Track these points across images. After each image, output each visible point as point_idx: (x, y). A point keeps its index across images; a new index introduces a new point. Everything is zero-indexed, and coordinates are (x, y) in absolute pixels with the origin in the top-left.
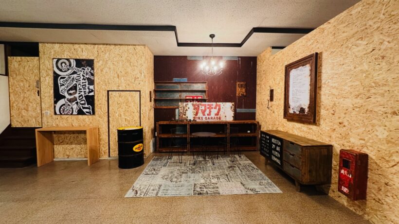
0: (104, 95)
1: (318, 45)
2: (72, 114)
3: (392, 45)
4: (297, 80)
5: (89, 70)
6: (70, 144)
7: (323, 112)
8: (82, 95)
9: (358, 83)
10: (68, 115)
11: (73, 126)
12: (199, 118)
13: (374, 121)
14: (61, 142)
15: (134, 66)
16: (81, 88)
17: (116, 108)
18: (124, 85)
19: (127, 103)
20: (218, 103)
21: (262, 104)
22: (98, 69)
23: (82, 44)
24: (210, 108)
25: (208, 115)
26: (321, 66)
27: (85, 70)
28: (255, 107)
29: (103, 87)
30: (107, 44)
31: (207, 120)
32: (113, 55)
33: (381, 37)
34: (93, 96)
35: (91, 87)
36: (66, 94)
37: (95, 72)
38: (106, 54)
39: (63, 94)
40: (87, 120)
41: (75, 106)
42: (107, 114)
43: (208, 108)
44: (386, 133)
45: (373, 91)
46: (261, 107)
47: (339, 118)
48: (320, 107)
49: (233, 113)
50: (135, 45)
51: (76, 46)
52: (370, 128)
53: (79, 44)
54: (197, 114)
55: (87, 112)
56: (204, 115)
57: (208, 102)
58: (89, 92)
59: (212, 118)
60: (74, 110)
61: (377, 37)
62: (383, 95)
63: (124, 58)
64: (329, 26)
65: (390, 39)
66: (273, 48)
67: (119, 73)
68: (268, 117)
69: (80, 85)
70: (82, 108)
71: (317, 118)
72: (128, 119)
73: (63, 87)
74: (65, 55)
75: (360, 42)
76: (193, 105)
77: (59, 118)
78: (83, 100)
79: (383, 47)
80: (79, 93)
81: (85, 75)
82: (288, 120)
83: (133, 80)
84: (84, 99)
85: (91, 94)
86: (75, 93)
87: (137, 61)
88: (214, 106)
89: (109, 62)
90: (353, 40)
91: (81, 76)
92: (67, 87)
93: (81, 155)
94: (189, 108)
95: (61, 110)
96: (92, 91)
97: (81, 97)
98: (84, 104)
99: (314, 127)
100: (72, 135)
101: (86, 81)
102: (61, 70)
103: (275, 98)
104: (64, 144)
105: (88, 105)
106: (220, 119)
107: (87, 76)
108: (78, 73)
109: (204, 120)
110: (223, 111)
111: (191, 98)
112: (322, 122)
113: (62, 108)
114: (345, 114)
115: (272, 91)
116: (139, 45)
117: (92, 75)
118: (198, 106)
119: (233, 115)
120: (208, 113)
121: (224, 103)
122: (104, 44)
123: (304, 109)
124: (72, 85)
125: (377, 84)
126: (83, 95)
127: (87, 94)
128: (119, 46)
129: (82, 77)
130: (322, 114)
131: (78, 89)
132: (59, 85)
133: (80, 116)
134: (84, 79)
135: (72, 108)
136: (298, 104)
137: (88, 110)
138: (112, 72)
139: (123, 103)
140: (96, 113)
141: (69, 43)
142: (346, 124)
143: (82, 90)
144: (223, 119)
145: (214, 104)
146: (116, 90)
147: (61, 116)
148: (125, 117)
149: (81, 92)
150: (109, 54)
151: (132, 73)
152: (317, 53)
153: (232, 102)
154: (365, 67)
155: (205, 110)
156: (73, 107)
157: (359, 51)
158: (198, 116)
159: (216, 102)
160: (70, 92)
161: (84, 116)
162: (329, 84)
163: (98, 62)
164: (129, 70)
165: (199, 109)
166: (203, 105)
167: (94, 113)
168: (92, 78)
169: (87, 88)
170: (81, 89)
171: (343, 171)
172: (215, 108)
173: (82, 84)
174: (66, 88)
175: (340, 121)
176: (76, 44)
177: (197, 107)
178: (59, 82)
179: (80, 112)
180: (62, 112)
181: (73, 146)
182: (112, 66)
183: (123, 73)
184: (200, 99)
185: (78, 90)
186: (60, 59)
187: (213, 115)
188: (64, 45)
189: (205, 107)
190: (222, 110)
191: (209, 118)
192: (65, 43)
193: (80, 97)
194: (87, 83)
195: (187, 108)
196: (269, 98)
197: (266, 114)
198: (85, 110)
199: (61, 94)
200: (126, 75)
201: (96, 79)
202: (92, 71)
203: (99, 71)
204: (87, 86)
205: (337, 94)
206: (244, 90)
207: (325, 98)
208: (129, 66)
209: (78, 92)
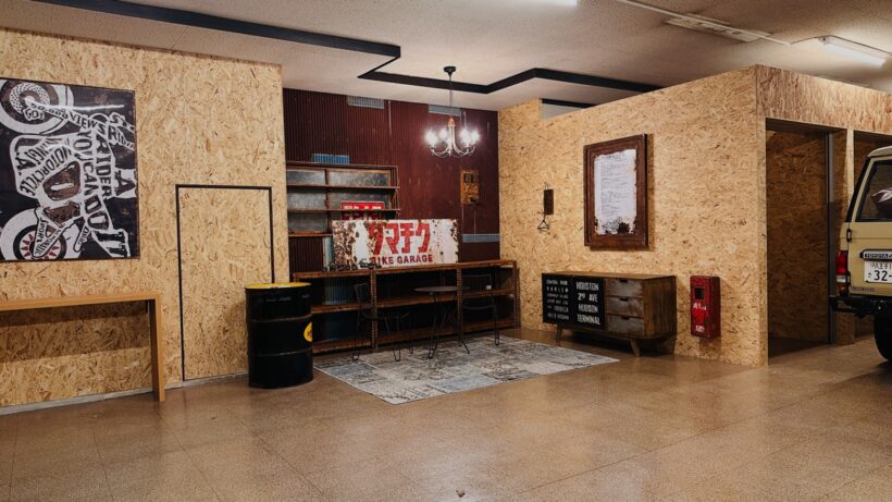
0: (167, 197)
1: (646, 123)
2: (61, 258)
3: (735, 144)
4: (611, 174)
5: (120, 124)
6: (51, 356)
7: (659, 228)
8: (96, 198)
9: (704, 186)
10: (47, 260)
11: (63, 294)
12: (384, 260)
13: (724, 234)
14: (20, 353)
15: (252, 119)
16: (94, 174)
17: (202, 236)
18: (225, 170)
19: (234, 219)
20: (423, 221)
21: (519, 222)
22: (146, 121)
23: (94, 41)
24: (408, 234)
25: (404, 250)
26: (652, 155)
27: (104, 120)
28: (496, 229)
29: (163, 174)
30: (173, 52)
31: (403, 265)
32: (193, 85)
33: (725, 131)
34: (135, 201)
35: (127, 174)
36: (40, 195)
37: (138, 128)
38: (171, 79)
39: (29, 195)
40: (113, 273)
41: (72, 233)
42: (176, 253)
43: (403, 234)
44: (736, 247)
45: (720, 197)
46: (518, 228)
47: (683, 234)
48: (653, 220)
49: (457, 243)
50: (254, 63)
51: (75, 47)
52: (720, 243)
53: (82, 39)
54: (377, 250)
55: (112, 250)
56: (395, 251)
57: (402, 218)
58: (120, 190)
59: (412, 259)
60: (70, 244)
61: (721, 132)
62: (730, 202)
63: (222, 96)
64: (663, 97)
65: (733, 137)
66: (545, 101)
67: (210, 135)
68: (538, 249)
69: (88, 168)
70: (95, 238)
71: (650, 239)
72: (240, 265)
73: (28, 172)
74: (36, 71)
75: (702, 131)
76: (367, 226)
77: (10, 272)
78: (102, 214)
79: (728, 145)
80: (87, 193)
81: (106, 137)
82: (593, 248)
83: (251, 158)
84: (104, 209)
85: (129, 194)
86: (75, 192)
87: (259, 105)
88: (415, 229)
89: (181, 104)
90: (695, 127)
91: (94, 139)
92: (45, 171)
93: (93, 384)
94: (357, 235)
95: (22, 245)
96: (130, 185)
97: (95, 204)
98: (106, 225)
99: (644, 254)
100: (59, 324)
101: (112, 154)
102: (20, 118)
103: (557, 207)
104: (31, 357)
105: (116, 227)
106: (430, 260)
107: (114, 142)
108: (82, 130)
109: (396, 264)
110: (436, 239)
111: (356, 208)
112: (657, 244)
113: (26, 238)
114: (690, 228)
115: (548, 195)
116: (263, 64)
117: (130, 137)
118: (380, 230)
119: (457, 250)
120: (403, 246)
121: (436, 221)
122: (164, 50)
123: (628, 225)
124: (62, 166)
125: (724, 190)
126: (102, 199)
127: (114, 195)
128: (209, 61)
129: (96, 144)
130: (657, 231)
131: (83, 178)
132: (15, 163)
133: (89, 264)
134: (100, 149)
135: (63, 240)
136: (614, 217)
137: (115, 244)
138: (188, 132)
139: (223, 222)
140: (143, 252)
141: (47, 35)
142: (692, 241)
143: (98, 183)
144: (437, 261)
145: (415, 222)
146: (201, 183)
147: (22, 264)
148: (230, 261)
149: (96, 187)
150: (181, 80)
151: (246, 137)
152: (646, 135)
153: (452, 219)
154: (711, 165)
155: (396, 239)
156: (66, 236)
157: (703, 144)
158: (381, 256)
159: (419, 218)
160: (53, 188)
161: (103, 264)
162: (667, 185)
163: (148, 100)
164: (239, 129)
165: (381, 236)
166: (391, 226)
167: (135, 253)
168: (129, 146)
169: (112, 175)
170: (94, 180)
171: (695, 305)
172: (419, 234)
173: (95, 165)
174: (39, 176)
175: (684, 238)
176: (73, 39)
177: (376, 231)
178: (13, 155)
179: (91, 252)
180: (23, 253)
181: (65, 359)
182: (189, 117)
183: (223, 136)
184: (378, 211)
185: (83, 183)
186: (18, 81)
187: (414, 252)
188: (30, 37)
189: (396, 231)
190: (433, 238)
191: (406, 260)
192: (34, 33)
193: (88, 203)
194: (113, 162)
195: (354, 236)
196: (541, 207)
197: (534, 242)
198: (105, 245)
199: (24, 192)
200: (230, 143)
201: (142, 153)
202: (128, 127)
203: (150, 127)
204: (114, 169)
205: (678, 200)
206: (475, 190)
207: (661, 205)
208: (238, 118)
209: (83, 189)
